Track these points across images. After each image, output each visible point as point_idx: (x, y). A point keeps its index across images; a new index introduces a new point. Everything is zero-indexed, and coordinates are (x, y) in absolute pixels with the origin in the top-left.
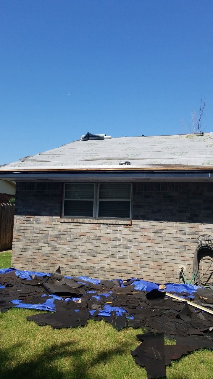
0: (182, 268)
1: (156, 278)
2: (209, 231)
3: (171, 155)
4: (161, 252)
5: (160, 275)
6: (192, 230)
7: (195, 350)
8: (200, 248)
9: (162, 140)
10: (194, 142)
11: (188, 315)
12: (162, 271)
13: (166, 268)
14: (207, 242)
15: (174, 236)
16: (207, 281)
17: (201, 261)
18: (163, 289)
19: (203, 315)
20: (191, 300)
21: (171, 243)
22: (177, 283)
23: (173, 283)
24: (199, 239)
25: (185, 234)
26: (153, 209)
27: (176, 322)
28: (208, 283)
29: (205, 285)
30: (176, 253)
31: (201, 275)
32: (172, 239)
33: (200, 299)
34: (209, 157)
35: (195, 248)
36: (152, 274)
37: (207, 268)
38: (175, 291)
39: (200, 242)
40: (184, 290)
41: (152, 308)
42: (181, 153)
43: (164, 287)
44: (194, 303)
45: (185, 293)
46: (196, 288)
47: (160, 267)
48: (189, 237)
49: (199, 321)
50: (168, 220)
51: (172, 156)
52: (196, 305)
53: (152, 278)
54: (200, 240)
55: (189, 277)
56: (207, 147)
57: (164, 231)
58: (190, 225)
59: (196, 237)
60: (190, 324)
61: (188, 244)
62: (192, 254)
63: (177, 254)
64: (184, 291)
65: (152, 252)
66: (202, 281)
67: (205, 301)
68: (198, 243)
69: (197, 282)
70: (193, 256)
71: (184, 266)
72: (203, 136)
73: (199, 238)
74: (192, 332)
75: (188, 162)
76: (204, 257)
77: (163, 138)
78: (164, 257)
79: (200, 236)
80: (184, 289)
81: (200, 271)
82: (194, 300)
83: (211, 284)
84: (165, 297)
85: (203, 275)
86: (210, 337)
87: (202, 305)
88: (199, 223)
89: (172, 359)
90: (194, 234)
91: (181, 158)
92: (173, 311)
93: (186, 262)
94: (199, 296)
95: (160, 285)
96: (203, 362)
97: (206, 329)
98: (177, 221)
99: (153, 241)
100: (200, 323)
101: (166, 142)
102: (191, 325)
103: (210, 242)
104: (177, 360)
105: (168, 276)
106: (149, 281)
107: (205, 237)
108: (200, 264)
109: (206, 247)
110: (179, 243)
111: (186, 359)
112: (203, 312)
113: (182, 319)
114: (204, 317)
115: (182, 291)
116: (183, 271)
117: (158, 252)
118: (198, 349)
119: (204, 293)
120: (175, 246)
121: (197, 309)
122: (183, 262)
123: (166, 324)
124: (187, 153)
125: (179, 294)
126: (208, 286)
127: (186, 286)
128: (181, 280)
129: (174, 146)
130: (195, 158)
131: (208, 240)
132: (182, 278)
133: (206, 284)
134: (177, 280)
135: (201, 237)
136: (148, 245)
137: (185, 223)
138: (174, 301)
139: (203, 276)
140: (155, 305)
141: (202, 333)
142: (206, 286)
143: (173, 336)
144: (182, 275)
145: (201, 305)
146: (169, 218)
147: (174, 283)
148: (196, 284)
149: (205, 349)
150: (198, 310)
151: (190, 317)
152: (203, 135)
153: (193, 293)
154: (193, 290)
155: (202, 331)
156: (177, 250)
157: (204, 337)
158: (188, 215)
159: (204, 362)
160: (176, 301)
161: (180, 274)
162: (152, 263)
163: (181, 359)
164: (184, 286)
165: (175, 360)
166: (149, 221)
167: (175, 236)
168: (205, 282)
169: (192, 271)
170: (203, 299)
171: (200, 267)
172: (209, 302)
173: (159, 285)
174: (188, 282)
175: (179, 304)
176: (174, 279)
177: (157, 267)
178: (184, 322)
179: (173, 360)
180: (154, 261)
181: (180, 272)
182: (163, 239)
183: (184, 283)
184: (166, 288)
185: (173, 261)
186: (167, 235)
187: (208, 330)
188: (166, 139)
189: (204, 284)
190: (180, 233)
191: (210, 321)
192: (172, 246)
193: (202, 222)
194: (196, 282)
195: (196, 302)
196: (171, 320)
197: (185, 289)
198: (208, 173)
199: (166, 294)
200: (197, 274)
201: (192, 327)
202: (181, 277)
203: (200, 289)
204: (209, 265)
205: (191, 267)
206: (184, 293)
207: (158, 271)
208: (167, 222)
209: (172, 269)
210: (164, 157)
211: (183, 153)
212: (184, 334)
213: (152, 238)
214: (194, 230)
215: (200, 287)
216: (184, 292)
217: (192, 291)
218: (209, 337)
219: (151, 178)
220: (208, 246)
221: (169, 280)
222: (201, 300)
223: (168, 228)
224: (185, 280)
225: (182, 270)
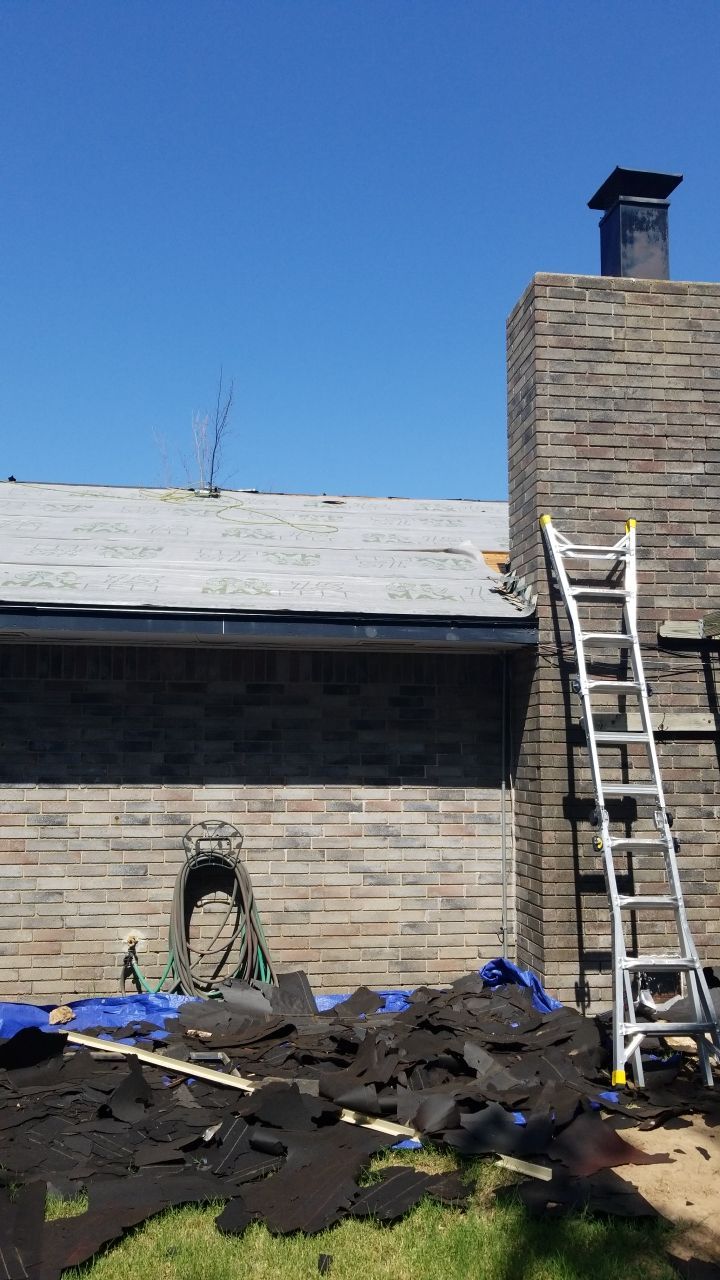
0: (131, 942)
1: (38, 987)
2: (221, 808)
3: (104, 554)
4: (61, 894)
5: (56, 973)
6: (168, 807)
7: (151, 1218)
8: (193, 866)
9: (77, 500)
10: (184, 515)
11: (138, 1100)
12: (61, 961)
13: (76, 947)
14: (215, 844)
15: (108, 834)
16: (215, 976)
17: (195, 909)
18: (65, 1024)
19: (191, 1091)
20: (157, 1045)
21: (97, 857)
22: (114, 996)
23: (101, 995)
24: (189, 839)
25: (145, 823)
26: (31, 743)
27: (95, 1131)
28: (218, 979)
29: (208, 989)
30: (115, 892)
31: (194, 957)
32: (99, 845)
33: (186, 1037)
34: (225, 570)
35: (178, 868)
36: (26, 974)
37: (213, 932)
38: (105, 1024)
39: (192, 846)
40: (137, 1015)
41: (15, 1096)
42: (140, 550)
43: (69, 1016)
44: (165, 1055)
45: (138, 1027)
46: (176, 1001)
47: (55, 946)
48: (160, 832)
49: (175, 1115)
50: (88, 779)
51: (108, 559)
52: (172, 1062)
53: (22, 988)
54: (194, 840)
55: (156, 971)
56: (224, 535)
57: (71, 819)
58: (164, 791)
59: (182, 830)
60: (145, 1129)
61: (156, 857)
62: (167, 891)
63: (116, 895)
64: (138, 1020)
65: (26, 897)
66: (197, 976)
67: (203, 1042)
68: (187, 850)
69: (181, 982)
70: (170, 894)
71: (138, 934)
72: (216, 499)
73: (190, 834)
74: (149, 1154)
75: (158, 581)
76: (206, 897)
77: (83, 495)
78: (71, 909)
79: (195, 825)
80: (136, 1012)
81: (192, 946)
82: (165, 1045)
83: (227, 983)
84: (66, 1048)
85: (202, 955)
86: (205, 1161)
87: (190, 1058)
88: (192, 783)
89: (67, 1264)
90: (175, 820)
91: (137, 566)
92: (89, 1095)
93: (146, 920)
94: (184, 1028)
95: (54, 1011)
96: (172, 1253)
97: (196, 1137)
98: (118, 781)
99: (32, 857)
100: (177, 1121)
101: (91, 507)
102: (147, 1133)
103: (224, 843)
104: (83, 1265)
105: (82, 976)
106: (12, 1001)
107: (211, 829)
108: (194, 921)
109: (212, 861)
110: (126, 856)
111: (117, 1254)
112: (191, 1080)
113: (117, 1120)
114: (191, 1098)
115: (131, 1018)
116: (137, 949)
117: (51, 893)
118: (159, 1213)
119: (200, 1017)
120: (109, 869)
121: (173, 1074)
122: (135, 921)
123: (58, 1147)
124: (160, 549)
125: (116, 1034)
126: (217, 990)
127: (143, 1002)
128: (129, 981)
129: (119, 524)
130: (182, 568)
131: (220, 839)
132: (132, 976)
133: (210, 985)
134: (116, 985)
135: (199, 831)
136: (13, 870)
137: (145, 786)
138: (98, 1060)
139: (202, 961)
140: (24, 1084)
141: (180, 1155)
142: (211, 993)
143: (80, 1183)
144: (132, 965)
145: (189, 1060)
146: (92, 770)
147: (106, 996)
148: (178, 990)
149: (182, 1207)
150: (175, 1077)
151: (147, 1106)
152: (217, 496)
153: (167, 1021)
154: (168, 1010)
155: (180, 1148)
156: (119, 882)
157: (187, 1165)
158: (158, 758)
159: (175, 1252)
160: (105, 1057)
161: (125, 962)
162: (26, 935)
163: (96, 1259)
164: (137, 1001)
165: (73, 1267)
166: (17, 786)
167: (112, 831)
168: (208, 979)
169: (167, 948)
170: (197, 1036)
171: (191, 930)
172: (215, 1045)
173: (49, 1009)
174: (150, 986)
175: (115, 1068)
176: (103, 981)
177: (46, 947)
178: (123, 1125)
179: (70, 1268)
180: (34, 926)
181: (124, 955)
182: (69, 848)
183: (140, 991)
184: (74, 1016)
185: (101, 921)
186: (83, 832)
187: (201, 1140)
188: (94, 498)
189: (205, 985)
190: (130, 821)
191: (211, 1107)
192: (100, 870)
193: (201, 780)
194: (177, 982)
195: (173, 1051)
196: (78, 1129)
197: (139, 1011)
198: (220, 618)
199: (70, 1038)
200: (182, 956)
201: (151, 1138)
202: (129, 971)
203: (188, 1003)
204: (222, 918)
205: (164, 932)
206: (135, 1027)
207: (46, 962)
208: (82, 786)
209: (96, 948)
210: (78, 558)
211: (145, 549)
212: (120, 1169)
213: (29, 845)
214: (176, 806)
215: (192, 999)
216: (137, 1023)
217: (165, 1016)
218: (202, 1162)
219: (26, 631)
220: (218, 860)
221: (84, 989)
222: (190, 1043)
223: (86, 807)
224: (143, 981)
225: (132, 949)
